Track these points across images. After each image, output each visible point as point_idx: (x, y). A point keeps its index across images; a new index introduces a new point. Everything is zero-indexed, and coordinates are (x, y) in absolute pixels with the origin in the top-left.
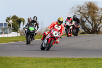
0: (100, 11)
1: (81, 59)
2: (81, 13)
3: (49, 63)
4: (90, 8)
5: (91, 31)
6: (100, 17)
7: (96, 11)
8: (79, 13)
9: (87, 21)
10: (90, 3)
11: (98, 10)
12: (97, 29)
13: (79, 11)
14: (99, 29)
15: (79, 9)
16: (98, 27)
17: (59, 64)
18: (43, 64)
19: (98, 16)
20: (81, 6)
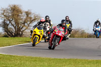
0: (24, 14)
2: (5, 16)
4: (13, 11)
5: (13, 34)
6: (24, 20)
7: (20, 15)
8: (3, 16)
9: (10, 24)
10: (14, 6)
11: (22, 13)
12: (21, 33)
13: (3, 14)
15: (3, 12)
16: (22, 30)
19: (22, 19)
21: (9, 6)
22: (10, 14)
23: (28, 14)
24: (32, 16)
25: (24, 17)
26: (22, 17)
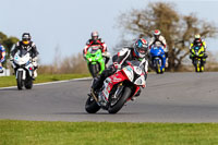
0: (182, 21)
1: (141, 126)
2: (140, 26)
3: (74, 134)
4: (159, 16)
6: (182, 34)
7: (174, 23)
8: (137, 27)
10: (161, 5)
11: (177, 20)
12: (176, 62)
13: (137, 23)
14: (179, 61)
15: (136, 18)
16: (178, 57)
17: (94, 135)
18: (61, 135)
19: (177, 33)
20: (140, 12)
21: (150, 5)
22: (153, 23)
23: (190, 21)
24: (200, 27)
25: (182, 28)
26: (178, 29)
